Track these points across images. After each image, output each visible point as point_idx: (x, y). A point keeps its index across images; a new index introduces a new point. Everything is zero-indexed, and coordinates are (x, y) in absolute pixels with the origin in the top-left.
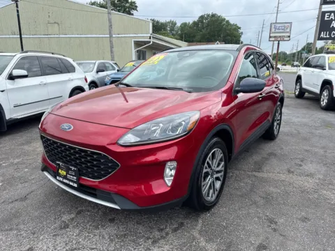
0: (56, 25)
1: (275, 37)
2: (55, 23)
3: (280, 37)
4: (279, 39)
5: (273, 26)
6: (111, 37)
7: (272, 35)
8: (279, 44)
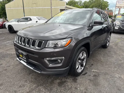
0: (35, 4)
1: (118, 6)
2: (35, 3)
3: (120, 6)
4: (120, 7)
5: (118, 2)
6: (51, 8)
7: (117, 6)
8: (119, 9)
